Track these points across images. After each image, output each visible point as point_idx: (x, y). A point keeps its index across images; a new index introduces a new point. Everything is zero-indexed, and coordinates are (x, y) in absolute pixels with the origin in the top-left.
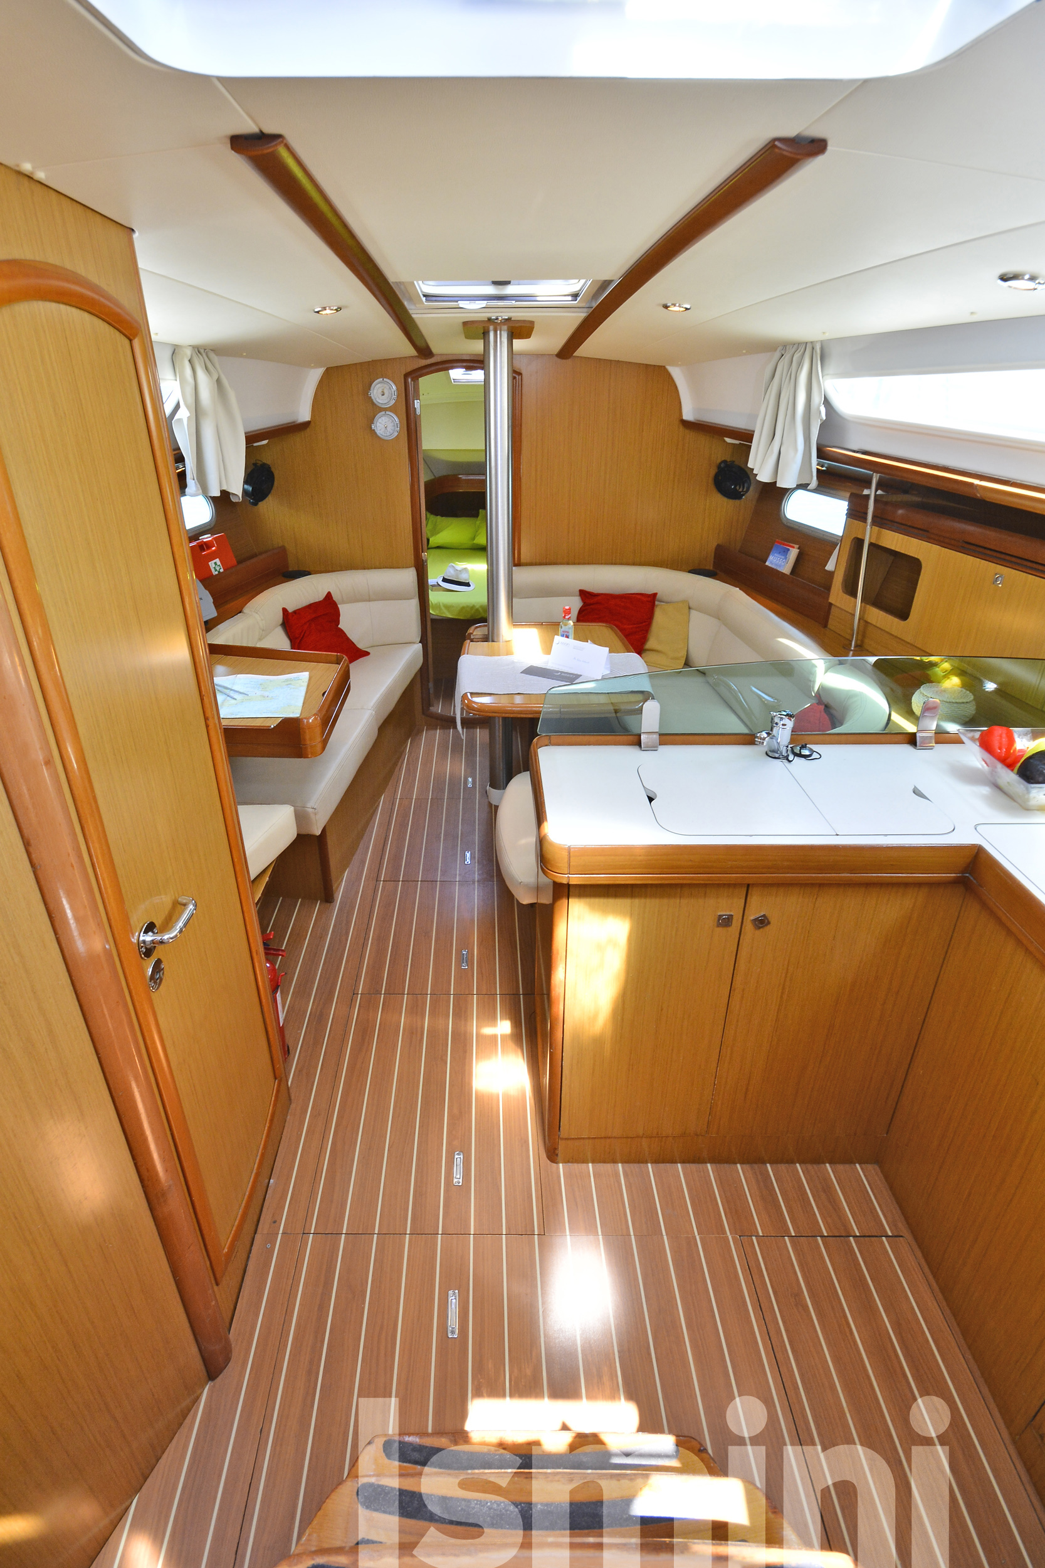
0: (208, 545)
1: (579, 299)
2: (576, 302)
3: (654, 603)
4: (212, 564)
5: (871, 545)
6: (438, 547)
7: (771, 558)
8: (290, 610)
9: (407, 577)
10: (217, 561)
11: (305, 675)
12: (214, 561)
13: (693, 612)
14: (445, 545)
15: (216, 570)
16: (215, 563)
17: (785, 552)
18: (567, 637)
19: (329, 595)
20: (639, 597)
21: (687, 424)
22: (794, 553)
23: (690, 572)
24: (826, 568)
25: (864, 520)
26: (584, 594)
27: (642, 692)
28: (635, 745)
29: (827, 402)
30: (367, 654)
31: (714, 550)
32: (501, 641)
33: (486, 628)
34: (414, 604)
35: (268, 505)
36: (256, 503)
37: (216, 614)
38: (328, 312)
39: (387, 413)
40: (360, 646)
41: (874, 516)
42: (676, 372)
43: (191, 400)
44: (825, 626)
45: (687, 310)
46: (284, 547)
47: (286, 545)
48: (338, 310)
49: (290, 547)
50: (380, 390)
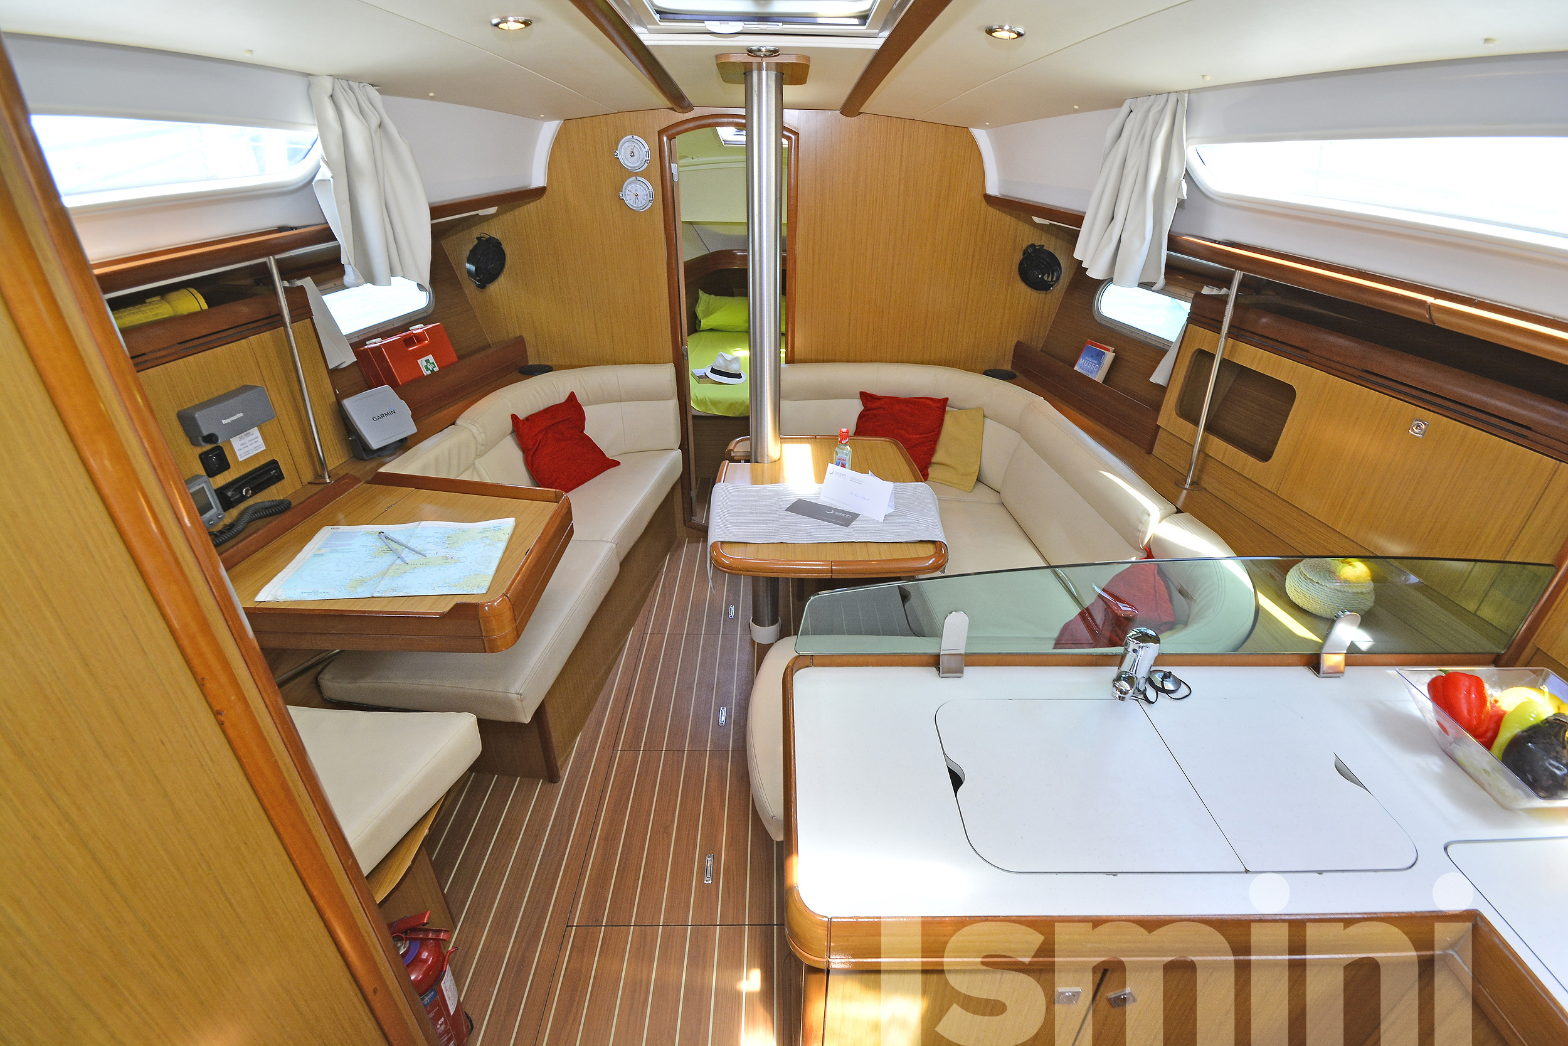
0: (419, 338)
1: (868, 21)
2: (865, 27)
3: (945, 409)
4: (422, 362)
5: (1224, 362)
6: (711, 330)
7: (1081, 361)
8: (522, 416)
9: (665, 374)
10: (430, 358)
11: (509, 523)
12: (426, 358)
13: (988, 422)
14: (717, 328)
15: (428, 369)
16: (427, 361)
17: (1100, 356)
18: (844, 466)
19: (572, 395)
20: (927, 402)
21: (990, 200)
22: (1109, 356)
23: (986, 373)
24: (1151, 380)
25: (1218, 330)
26: (865, 397)
27: (933, 542)
28: (931, 666)
29: (1188, 176)
30: (617, 463)
31: (1013, 348)
32: (766, 462)
33: (748, 442)
34: (673, 404)
35: (500, 287)
36: (482, 286)
37: (414, 430)
38: (512, 25)
39: (639, 178)
40: (609, 455)
41: (1231, 326)
42: (982, 136)
43: (337, 154)
44: (1150, 452)
45: (1019, 35)
46: (521, 337)
47: (524, 335)
48: (526, 23)
49: (529, 338)
50: (629, 151)
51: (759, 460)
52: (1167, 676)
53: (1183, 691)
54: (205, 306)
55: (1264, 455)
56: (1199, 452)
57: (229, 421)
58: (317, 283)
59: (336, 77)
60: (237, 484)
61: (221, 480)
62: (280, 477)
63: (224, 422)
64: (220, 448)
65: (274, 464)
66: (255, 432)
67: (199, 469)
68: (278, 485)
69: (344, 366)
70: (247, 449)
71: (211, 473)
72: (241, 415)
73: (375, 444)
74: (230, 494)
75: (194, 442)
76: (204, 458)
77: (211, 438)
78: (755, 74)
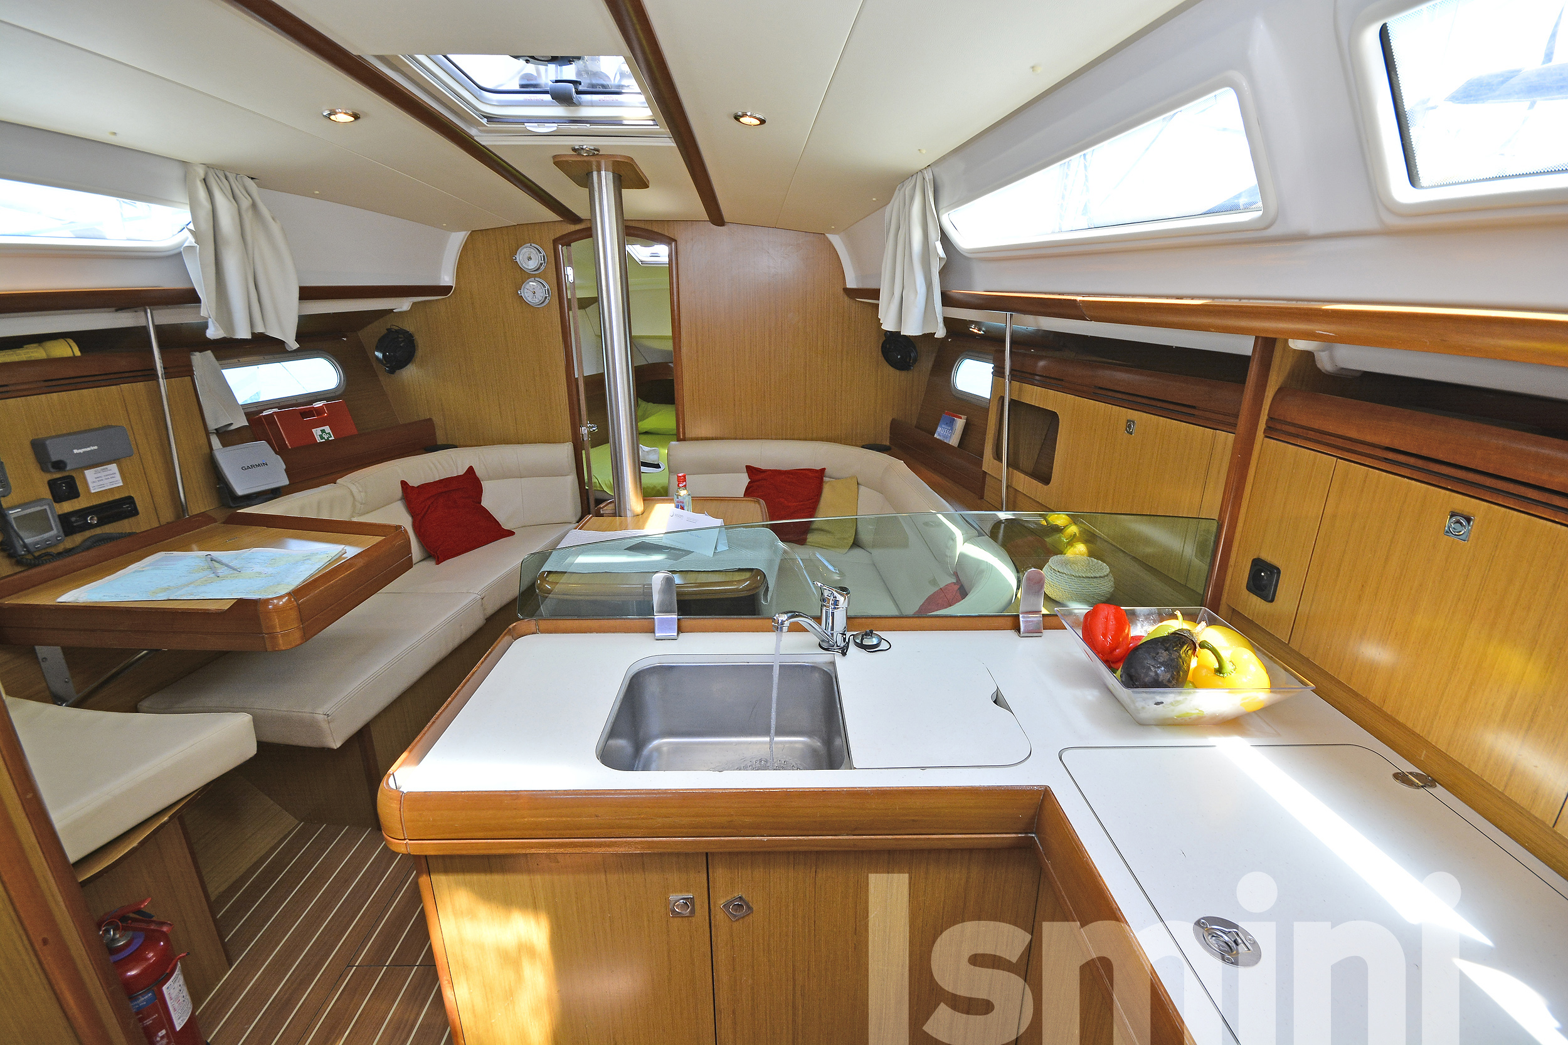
0: (319, 411)
3: (822, 479)
4: (317, 432)
5: (1012, 401)
7: (939, 429)
8: (414, 484)
9: (564, 452)
10: (327, 429)
12: (322, 428)
13: (862, 488)
14: (651, 430)
15: (322, 438)
16: (323, 431)
17: (951, 423)
18: (682, 508)
19: (471, 469)
20: (807, 472)
21: (848, 292)
22: (960, 423)
23: (863, 447)
25: (1004, 375)
26: (751, 470)
30: (510, 533)
31: (889, 425)
32: (629, 514)
34: (571, 479)
35: (411, 373)
36: (392, 371)
37: (287, 482)
38: (342, 118)
39: (537, 279)
40: (506, 527)
41: (1012, 370)
42: (836, 240)
43: (206, 226)
44: (982, 497)
45: (762, 122)
46: (430, 420)
47: (434, 418)
48: (356, 117)
49: (438, 420)
50: (527, 255)
51: (623, 514)
52: (870, 634)
53: (884, 645)
54: (78, 353)
55: (1046, 479)
56: (1007, 487)
57: (81, 451)
58: (218, 358)
59: (208, 167)
60: (83, 513)
61: (67, 507)
62: (134, 512)
63: (76, 451)
64: (72, 478)
65: (130, 500)
66: (113, 467)
67: (46, 493)
68: (132, 520)
69: (232, 428)
70: (101, 483)
71: (58, 498)
72: (96, 447)
73: (240, 490)
74: (73, 519)
75: (44, 469)
76: (52, 484)
77: (59, 465)
78: (595, 174)
